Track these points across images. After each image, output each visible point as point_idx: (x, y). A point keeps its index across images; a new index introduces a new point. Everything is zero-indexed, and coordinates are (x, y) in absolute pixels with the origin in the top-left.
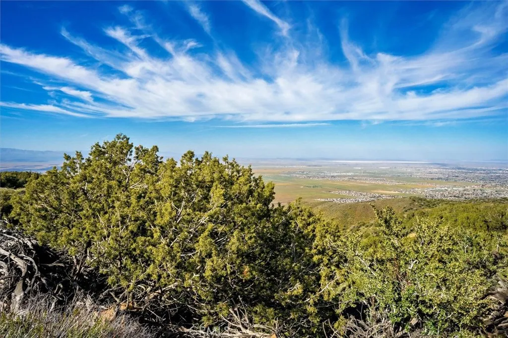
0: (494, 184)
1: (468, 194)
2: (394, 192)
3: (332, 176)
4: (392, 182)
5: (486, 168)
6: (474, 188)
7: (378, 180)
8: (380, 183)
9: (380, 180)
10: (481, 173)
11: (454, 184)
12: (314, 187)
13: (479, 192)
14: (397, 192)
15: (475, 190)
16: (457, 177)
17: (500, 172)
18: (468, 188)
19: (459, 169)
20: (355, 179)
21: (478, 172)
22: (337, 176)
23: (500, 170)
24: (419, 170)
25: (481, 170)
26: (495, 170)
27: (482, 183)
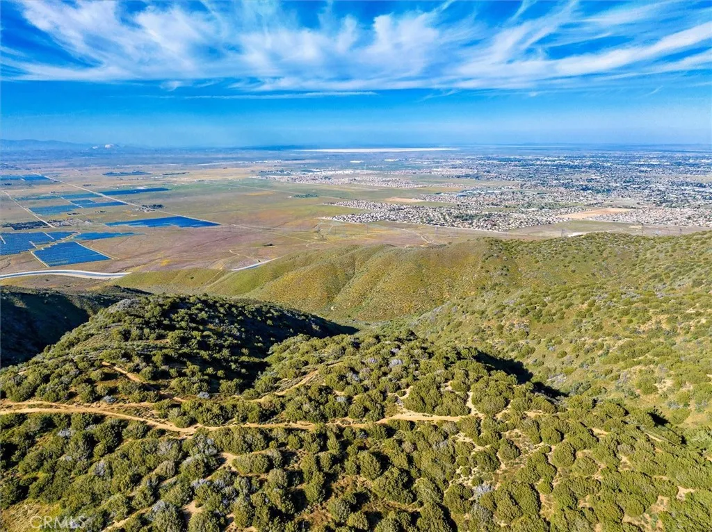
0: (533, 183)
1: (508, 200)
2: (416, 201)
3: (326, 178)
4: (408, 183)
5: (521, 158)
6: (512, 190)
7: (388, 181)
8: (394, 186)
9: (393, 181)
10: (517, 166)
11: (488, 184)
12: (306, 196)
13: (520, 195)
14: (419, 200)
15: (513, 193)
16: (489, 172)
17: (538, 163)
18: (506, 190)
19: (489, 159)
20: (359, 181)
21: (513, 163)
22: (332, 176)
23: (537, 160)
24: (438, 162)
25: (516, 160)
26: (531, 160)
27: (520, 181)
